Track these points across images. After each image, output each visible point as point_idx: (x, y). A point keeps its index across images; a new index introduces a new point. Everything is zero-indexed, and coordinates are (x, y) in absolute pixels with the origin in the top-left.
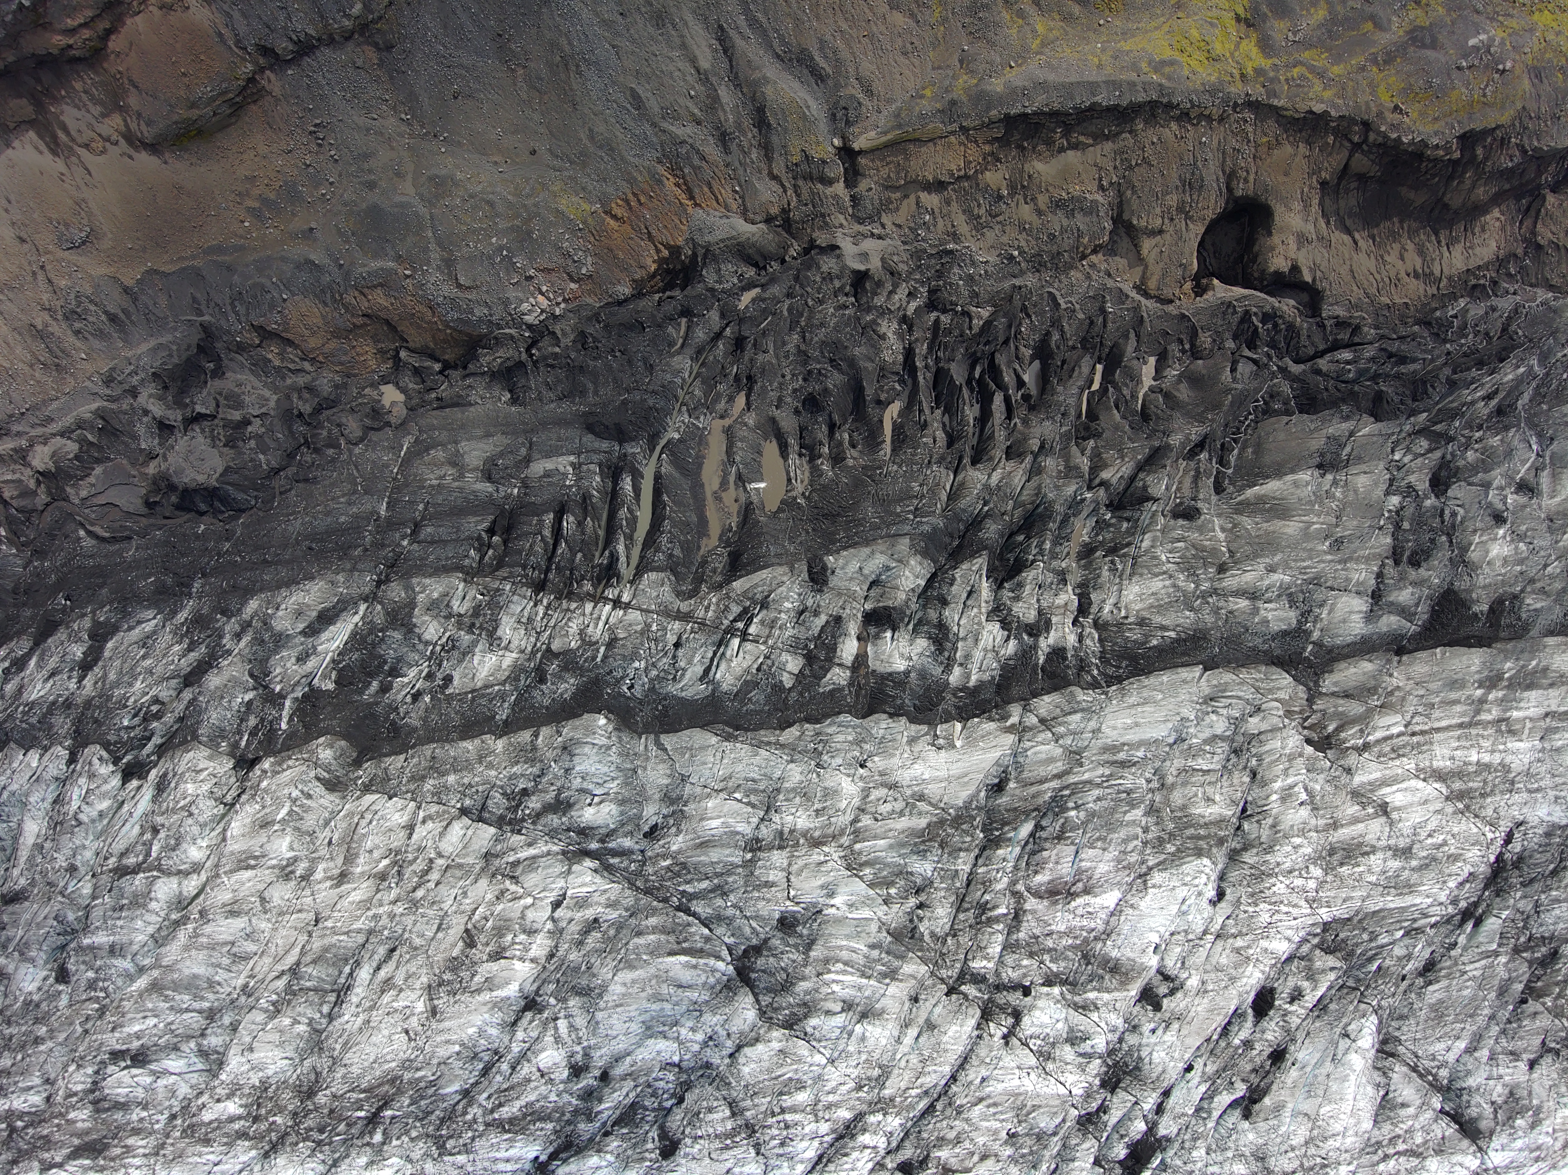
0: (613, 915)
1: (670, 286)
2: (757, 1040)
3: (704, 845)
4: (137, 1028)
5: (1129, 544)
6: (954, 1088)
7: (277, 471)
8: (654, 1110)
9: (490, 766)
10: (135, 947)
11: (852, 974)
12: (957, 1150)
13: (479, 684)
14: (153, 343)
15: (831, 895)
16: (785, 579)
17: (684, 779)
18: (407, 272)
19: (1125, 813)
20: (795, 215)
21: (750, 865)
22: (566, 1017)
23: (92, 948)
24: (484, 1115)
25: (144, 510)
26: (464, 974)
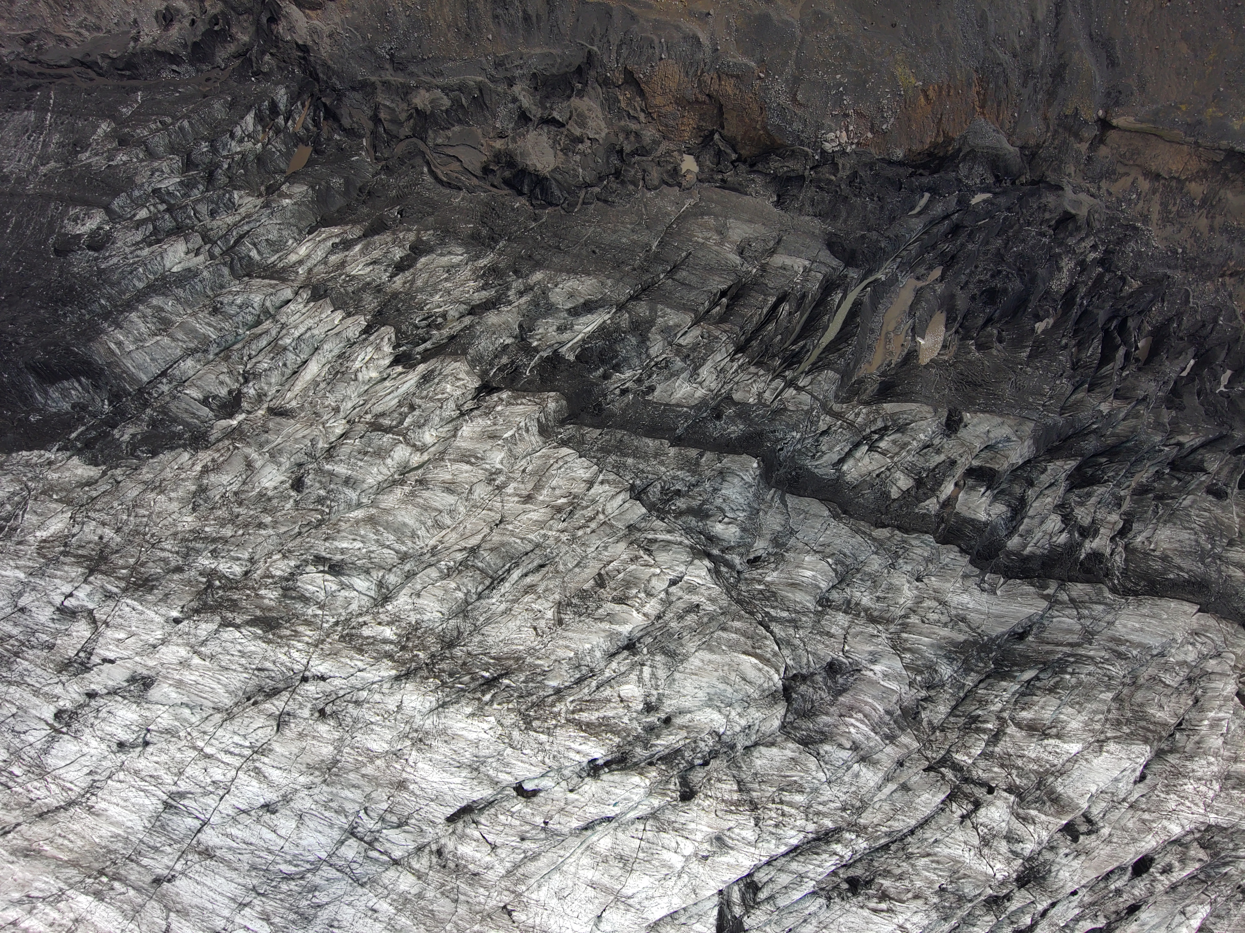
0: (710, 608)
1: (925, 166)
2: (773, 744)
3: (794, 585)
4: (345, 545)
5: (1173, 498)
6: (910, 839)
7: (588, 186)
8: (687, 762)
9: (662, 463)
10: (365, 486)
11: (867, 725)
12: (898, 884)
13: (673, 402)
14: (546, 50)
15: (874, 662)
16: (928, 416)
17: (793, 532)
18: (762, 75)
19: (1101, 692)
20: (1042, 153)
21: (821, 614)
22: (651, 666)
23: (331, 474)
24: (566, 712)
25: (479, 173)
26: (592, 605)
